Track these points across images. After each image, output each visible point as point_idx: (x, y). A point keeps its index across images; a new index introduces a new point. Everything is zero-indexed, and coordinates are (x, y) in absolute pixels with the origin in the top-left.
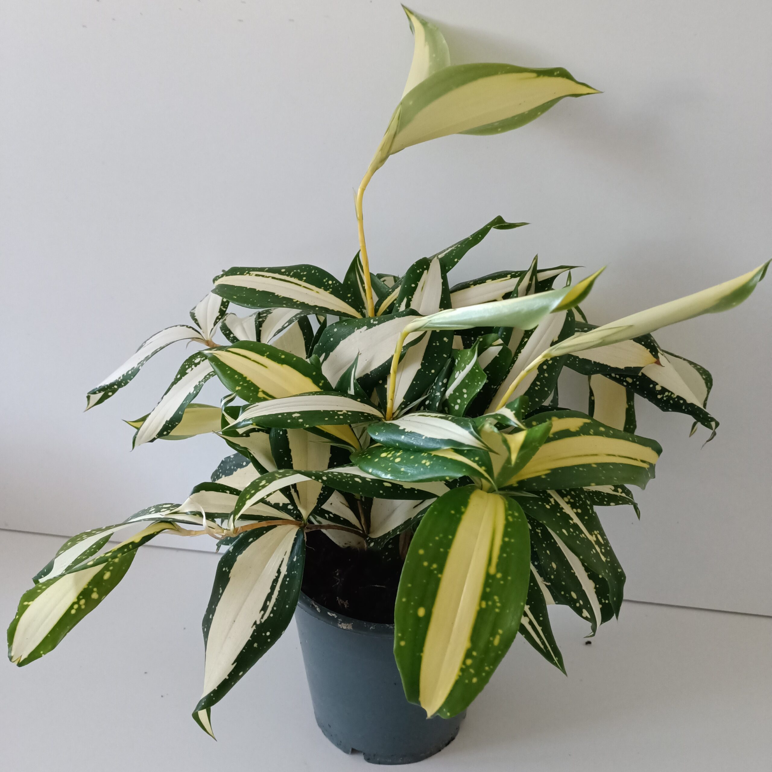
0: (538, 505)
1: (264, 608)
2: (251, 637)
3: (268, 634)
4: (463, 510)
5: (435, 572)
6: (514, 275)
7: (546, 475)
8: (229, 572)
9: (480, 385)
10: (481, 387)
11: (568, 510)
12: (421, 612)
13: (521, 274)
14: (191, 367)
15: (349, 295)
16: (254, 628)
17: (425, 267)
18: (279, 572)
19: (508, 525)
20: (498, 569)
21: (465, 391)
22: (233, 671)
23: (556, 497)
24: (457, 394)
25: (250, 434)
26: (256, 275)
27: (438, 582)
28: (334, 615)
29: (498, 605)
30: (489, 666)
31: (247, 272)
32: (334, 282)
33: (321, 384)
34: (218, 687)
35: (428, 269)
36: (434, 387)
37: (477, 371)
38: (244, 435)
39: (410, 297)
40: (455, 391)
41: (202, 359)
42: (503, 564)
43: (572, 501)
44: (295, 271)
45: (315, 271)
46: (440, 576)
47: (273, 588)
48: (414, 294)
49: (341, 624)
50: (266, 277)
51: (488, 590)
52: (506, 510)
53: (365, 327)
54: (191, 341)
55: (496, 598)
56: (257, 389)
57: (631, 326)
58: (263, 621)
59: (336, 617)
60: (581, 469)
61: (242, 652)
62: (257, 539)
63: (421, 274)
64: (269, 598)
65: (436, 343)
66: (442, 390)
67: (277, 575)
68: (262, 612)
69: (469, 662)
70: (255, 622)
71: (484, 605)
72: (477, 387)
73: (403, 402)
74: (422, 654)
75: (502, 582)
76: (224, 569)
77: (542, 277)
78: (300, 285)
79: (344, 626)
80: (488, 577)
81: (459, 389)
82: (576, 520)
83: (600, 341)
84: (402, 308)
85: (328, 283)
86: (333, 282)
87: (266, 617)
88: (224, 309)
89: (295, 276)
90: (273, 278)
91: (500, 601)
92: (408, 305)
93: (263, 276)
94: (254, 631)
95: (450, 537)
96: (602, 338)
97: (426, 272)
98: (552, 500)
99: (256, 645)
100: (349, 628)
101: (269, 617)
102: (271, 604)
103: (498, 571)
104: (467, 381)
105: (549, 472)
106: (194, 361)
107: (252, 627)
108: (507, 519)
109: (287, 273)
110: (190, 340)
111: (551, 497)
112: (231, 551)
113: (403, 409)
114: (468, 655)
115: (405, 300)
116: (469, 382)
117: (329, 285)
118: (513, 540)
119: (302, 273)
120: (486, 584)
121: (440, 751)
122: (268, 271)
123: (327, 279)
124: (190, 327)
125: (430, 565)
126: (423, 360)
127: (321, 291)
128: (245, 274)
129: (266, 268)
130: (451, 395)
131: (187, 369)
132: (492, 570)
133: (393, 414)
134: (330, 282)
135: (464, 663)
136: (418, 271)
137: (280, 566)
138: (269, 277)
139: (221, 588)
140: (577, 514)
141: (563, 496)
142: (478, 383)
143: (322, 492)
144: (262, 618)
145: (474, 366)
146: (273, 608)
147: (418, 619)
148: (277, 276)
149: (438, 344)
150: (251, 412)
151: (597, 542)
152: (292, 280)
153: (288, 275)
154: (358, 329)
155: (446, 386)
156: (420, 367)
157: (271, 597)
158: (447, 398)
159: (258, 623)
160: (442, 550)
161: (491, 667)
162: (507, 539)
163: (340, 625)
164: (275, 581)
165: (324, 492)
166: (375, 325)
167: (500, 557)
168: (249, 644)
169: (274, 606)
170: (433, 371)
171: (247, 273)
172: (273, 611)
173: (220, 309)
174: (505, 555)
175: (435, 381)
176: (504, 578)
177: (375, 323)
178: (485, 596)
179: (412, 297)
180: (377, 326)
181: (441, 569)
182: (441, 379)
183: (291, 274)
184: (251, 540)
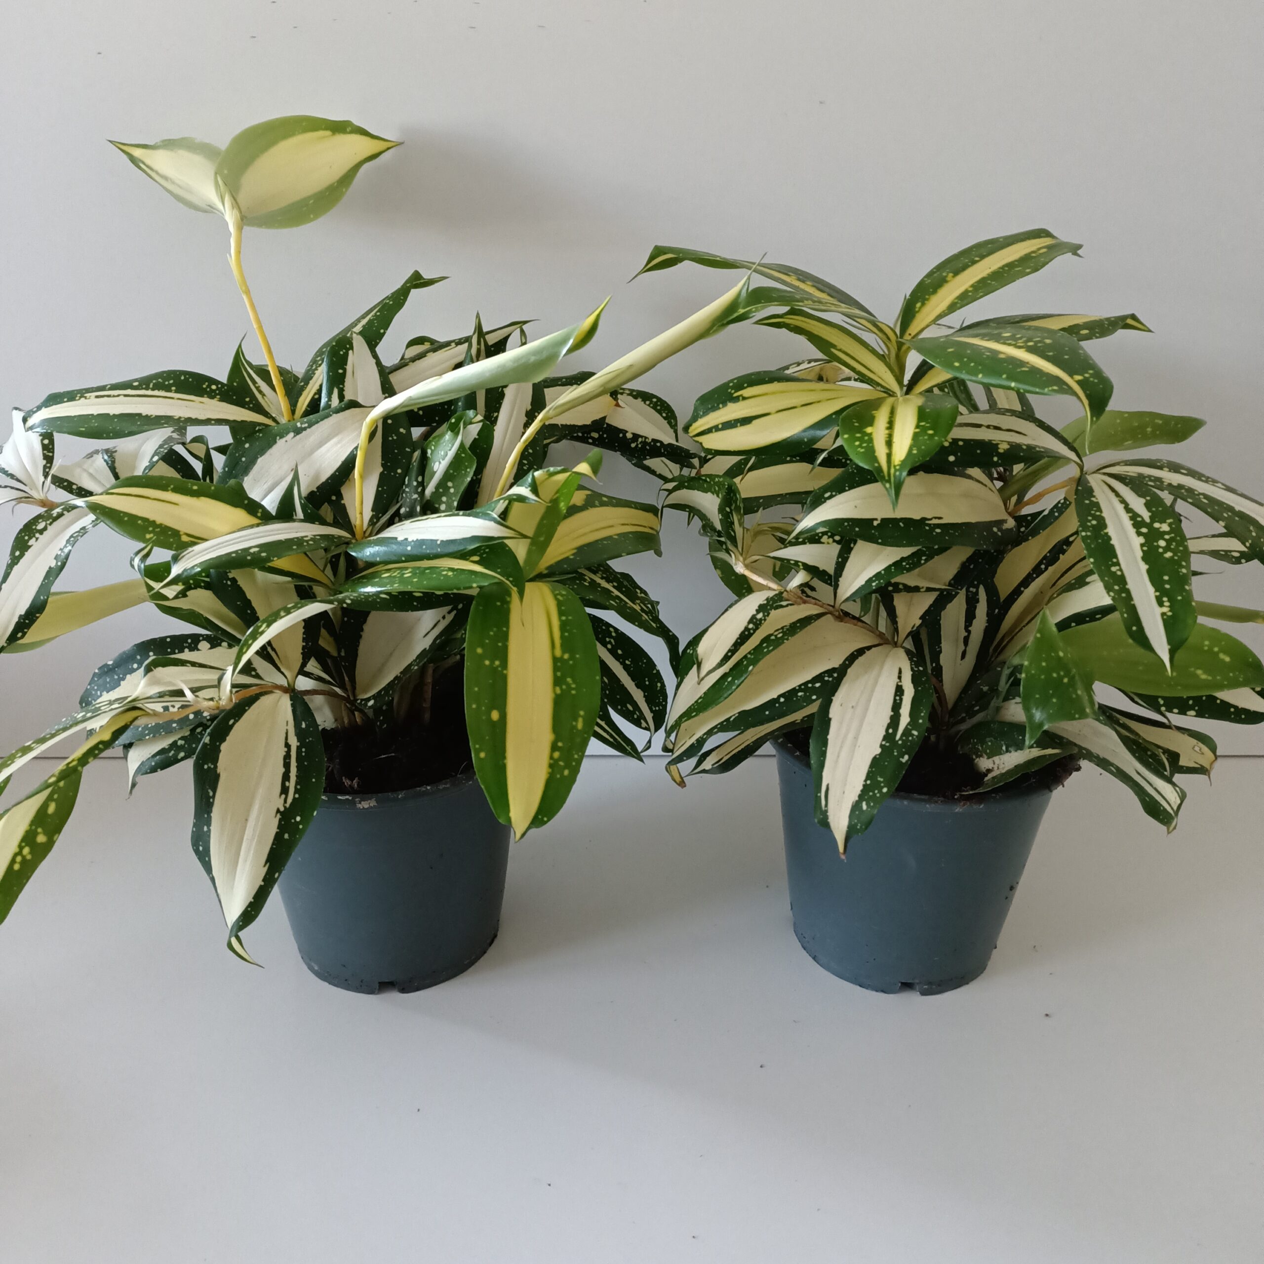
0: (577, 584)
1: (284, 790)
2: (278, 828)
3: (298, 819)
4: (508, 599)
5: (500, 669)
6: (459, 342)
7: (573, 555)
8: (216, 767)
9: (469, 472)
10: (472, 474)
11: (604, 584)
12: (495, 715)
13: (468, 340)
14: (34, 536)
15: (247, 399)
16: (279, 816)
17: (348, 346)
18: (287, 746)
19: (559, 604)
20: (564, 651)
21: (450, 484)
22: (267, 873)
23: (589, 575)
24: (441, 490)
25: (188, 593)
26: (97, 397)
27: (504, 678)
28: (347, 797)
29: (573, 686)
30: (577, 754)
31: (79, 395)
32: (220, 386)
33: (259, 515)
34: (254, 898)
35: (352, 348)
36: (407, 490)
37: (463, 455)
38: (180, 596)
39: (341, 386)
40: (437, 487)
41: (48, 522)
42: (567, 644)
43: (605, 576)
44: (154, 381)
45: (185, 377)
46: (505, 672)
47: (287, 765)
48: (344, 381)
49: (360, 803)
50: (114, 396)
51: (559, 674)
52: (553, 592)
53: (292, 434)
54: (16, 505)
55: (569, 680)
56: (176, 533)
57: (631, 366)
58: (288, 805)
59: (350, 798)
60: (605, 542)
61: (272, 848)
62: (239, 719)
63: (346, 356)
64: (286, 777)
65: (392, 437)
66: (419, 490)
67: (286, 749)
68: (283, 796)
69: (556, 755)
70: (278, 811)
71: (558, 691)
72: (466, 475)
73: (373, 515)
74: (505, 761)
75: (571, 662)
76: (206, 767)
77: (492, 339)
78: (172, 398)
79: (365, 805)
80: (555, 660)
81: (442, 484)
82: (616, 593)
83: (602, 389)
84: (335, 402)
85: (211, 389)
86: (217, 386)
87: (290, 800)
88: (51, 454)
89: (157, 387)
90: (125, 396)
91: (574, 681)
92: (341, 397)
93: (109, 396)
94: (280, 820)
95: (505, 629)
96: (602, 386)
97: (350, 352)
98: (586, 577)
99: (286, 836)
100: (372, 805)
101: (294, 799)
102: (292, 784)
103: (564, 652)
104: (451, 471)
105: (575, 551)
106: (35, 529)
107: (276, 816)
108: (557, 599)
109: (144, 386)
110: (14, 503)
111: (585, 575)
112: (208, 742)
113: (375, 524)
114: (554, 748)
115: (336, 391)
116: (454, 472)
117: (214, 391)
118: (570, 618)
119: (167, 383)
120: (555, 669)
121: (485, 952)
122: (110, 389)
123: (207, 384)
124: (6, 487)
125: (492, 662)
126: (382, 460)
127: (205, 400)
128: (77, 398)
129: (107, 385)
130: (433, 494)
131: (28, 541)
132: (558, 653)
133: (365, 532)
134: (214, 387)
135: (551, 758)
136: (341, 353)
137: (286, 738)
138: (118, 396)
139: (210, 791)
140: (614, 587)
141: (595, 573)
142: (466, 471)
143: (304, 644)
144: (285, 801)
145: (459, 450)
146: (296, 787)
147: (493, 724)
148: (129, 392)
149: (395, 438)
150: (188, 559)
151: (642, 610)
152: (156, 393)
153: (147, 389)
154: (281, 438)
155: (422, 485)
156: (381, 469)
157: (289, 777)
158: (429, 498)
159: (282, 809)
160: (500, 644)
161: (580, 754)
162: (564, 618)
163: (360, 805)
164: (287, 757)
165: (307, 644)
166: (305, 429)
167: (562, 637)
168: (278, 837)
169: (297, 783)
170: (399, 471)
171: (80, 397)
172: (296, 791)
173: (44, 454)
174: (566, 634)
175: (406, 483)
176: (572, 657)
177: (303, 426)
178: (557, 682)
179: (344, 386)
180: (308, 430)
181: (505, 664)
182: (413, 478)
183: (151, 386)
184: (231, 722)
